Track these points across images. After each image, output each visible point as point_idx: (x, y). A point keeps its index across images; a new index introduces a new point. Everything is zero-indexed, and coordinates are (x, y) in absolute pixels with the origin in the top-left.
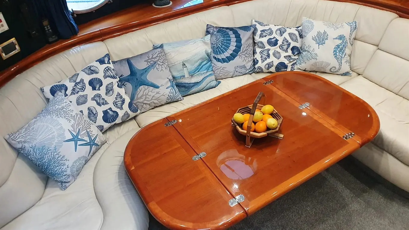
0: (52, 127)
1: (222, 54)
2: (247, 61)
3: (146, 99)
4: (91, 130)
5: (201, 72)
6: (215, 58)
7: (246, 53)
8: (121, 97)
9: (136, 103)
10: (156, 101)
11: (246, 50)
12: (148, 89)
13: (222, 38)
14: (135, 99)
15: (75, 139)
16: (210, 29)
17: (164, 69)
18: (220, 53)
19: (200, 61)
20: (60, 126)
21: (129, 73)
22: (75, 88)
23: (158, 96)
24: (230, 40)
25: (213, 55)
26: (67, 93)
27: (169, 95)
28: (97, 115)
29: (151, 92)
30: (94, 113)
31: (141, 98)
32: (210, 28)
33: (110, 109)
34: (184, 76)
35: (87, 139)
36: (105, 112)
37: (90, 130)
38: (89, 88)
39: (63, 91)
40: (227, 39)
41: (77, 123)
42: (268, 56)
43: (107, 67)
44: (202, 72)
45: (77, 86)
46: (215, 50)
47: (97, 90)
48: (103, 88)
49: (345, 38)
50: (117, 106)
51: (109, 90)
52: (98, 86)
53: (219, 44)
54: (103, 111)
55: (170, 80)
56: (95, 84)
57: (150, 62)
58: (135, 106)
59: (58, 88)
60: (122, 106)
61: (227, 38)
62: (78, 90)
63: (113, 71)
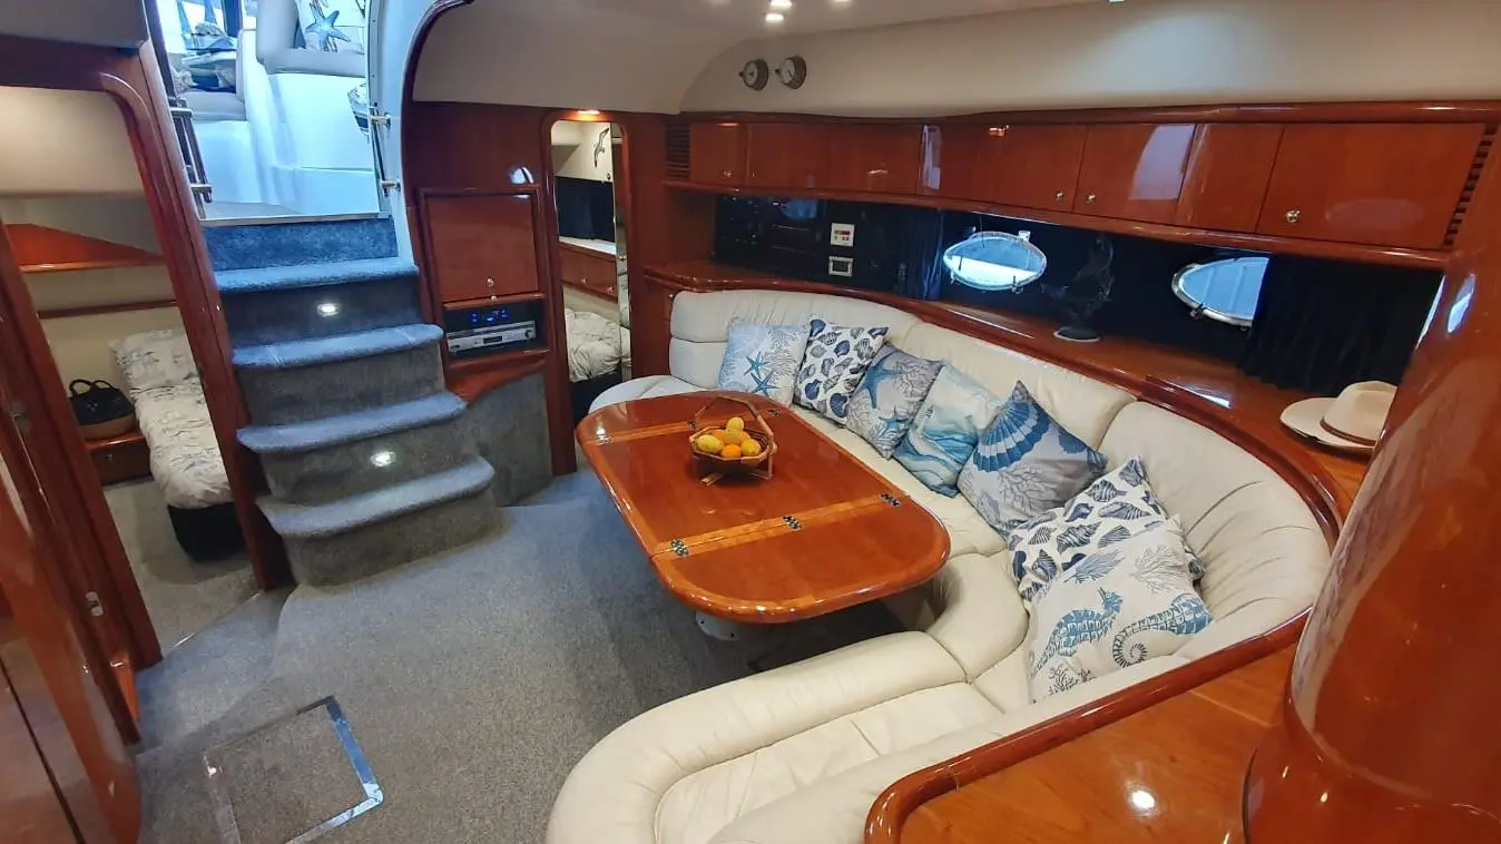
4: (777, 377)
7: (1016, 483)
15: (755, 365)
17: (902, 389)
35: (763, 377)
41: (775, 355)
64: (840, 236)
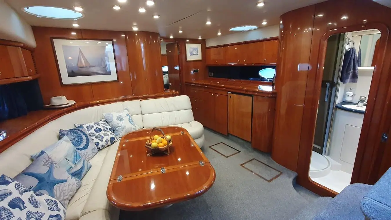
1: (81, 144)
3: (65, 195)
8: (52, 201)
10: (71, 193)
12: (61, 185)
16: (63, 132)
19: (73, 153)
27: (76, 183)
34: (71, 167)
40: (78, 134)
44: (79, 160)
46: (75, 144)
50: (55, 210)
51: (35, 202)
53: (76, 139)
57: (48, 165)
60: (57, 207)
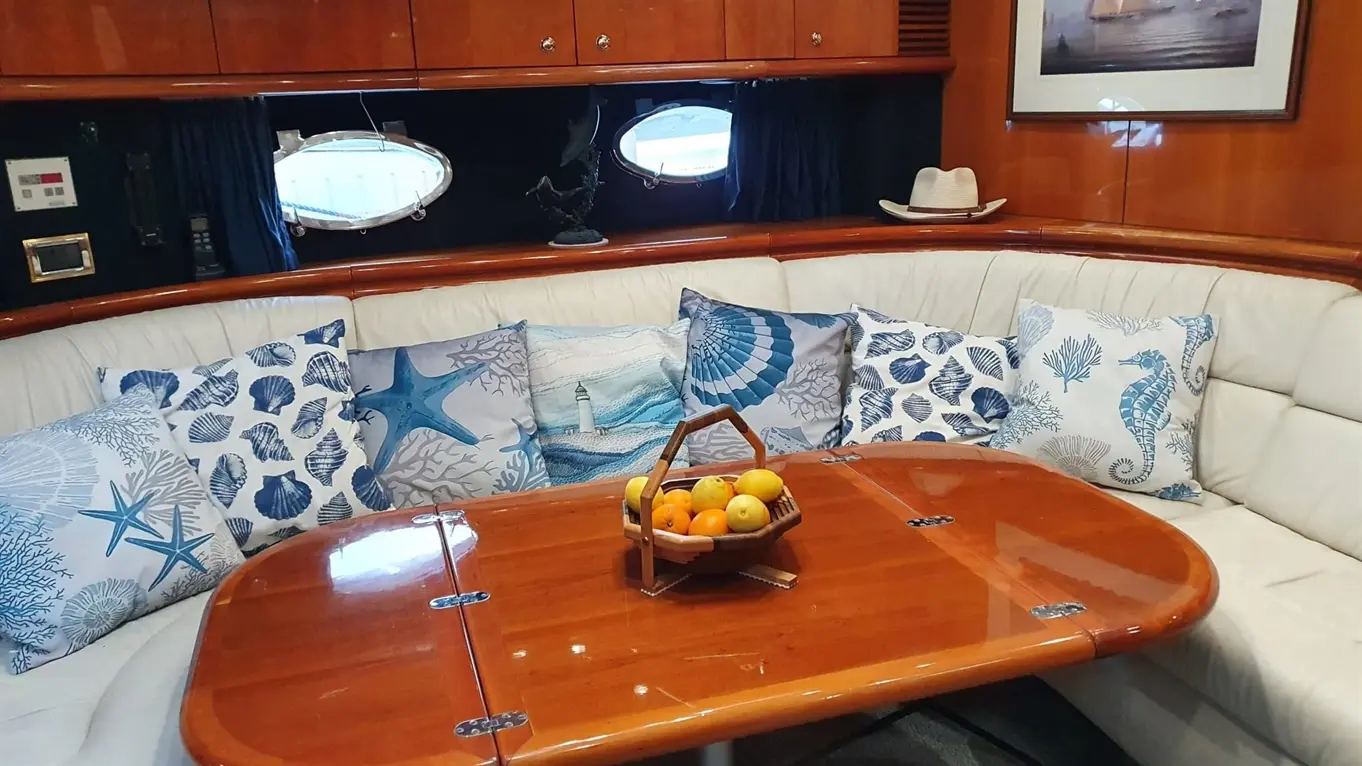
0: (61, 459)
1: (719, 380)
2: (810, 417)
3: (424, 474)
4: (192, 513)
5: (638, 425)
6: (696, 391)
7: (807, 391)
8: (337, 446)
9: (389, 481)
10: (454, 487)
11: (805, 380)
13: (726, 332)
14: (388, 466)
15: (122, 517)
16: (690, 302)
17: (507, 387)
18: (714, 377)
19: (639, 390)
20: (86, 465)
21: (388, 382)
22: (201, 390)
23: (465, 467)
24: (752, 341)
25: (691, 380)
26: (172, 398)
27: (503, 473)
28: (241, 485)
29: (447, 451)
30: (236, 475)
31: (407, 465)
32: (690, 298)
33: (291, 475)
34: (575, 427)
35: (167, 534)
36: (272, 483)
37: (189, 510)
38: (245, 400)
39: (161, 391)
40: (740, 335)
41: (153, 473)
42: (887, 410)
43: (325, 353)
44: (643, 426)
45: (212, 388)
46: (700, 367)
47: (272, 412)
48: (291, 412)
49: (1164, 362)
50: (314, 471)
51: (310, 418)
52: (276, 402)
53: (714, 349)
54: (265, 478)
55: (520, 427)
56: (268, 393)
57: (462, 360)
58: (382, 490)
59: (149, 379)
60: (331, 471)
61: (744, 334)
62: (211, 399)
63: (338, 368)
64: (39, 189)
